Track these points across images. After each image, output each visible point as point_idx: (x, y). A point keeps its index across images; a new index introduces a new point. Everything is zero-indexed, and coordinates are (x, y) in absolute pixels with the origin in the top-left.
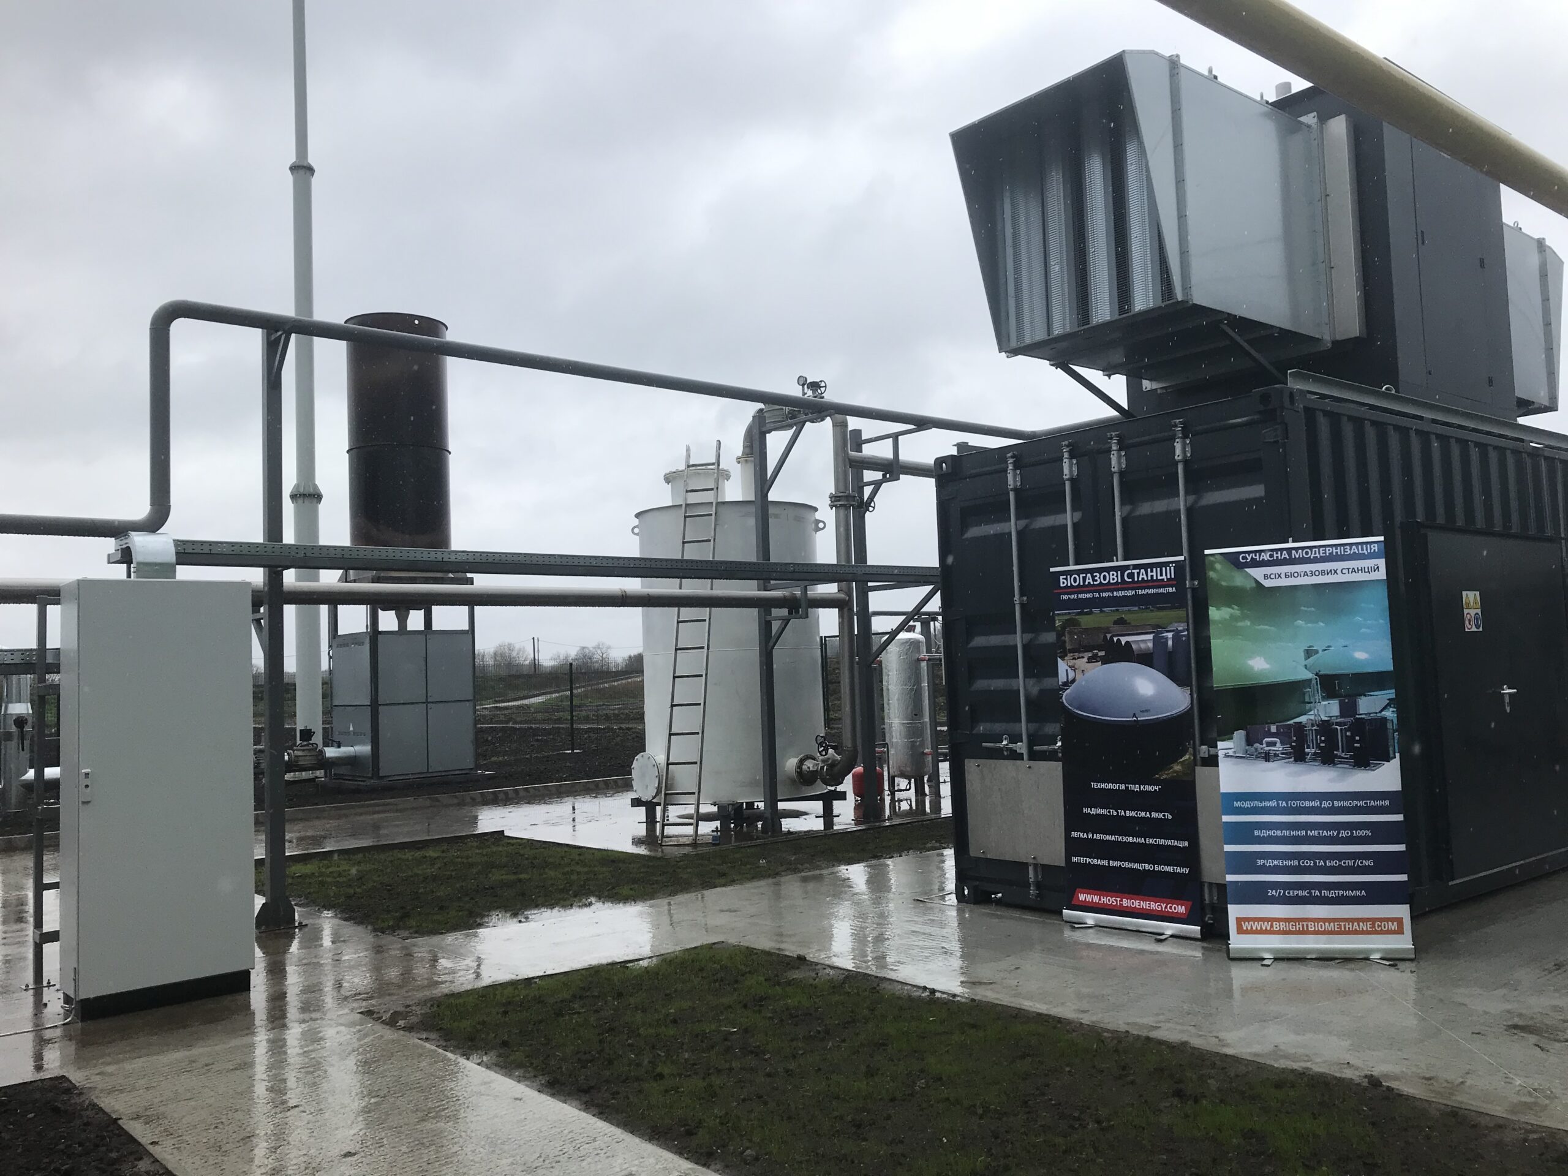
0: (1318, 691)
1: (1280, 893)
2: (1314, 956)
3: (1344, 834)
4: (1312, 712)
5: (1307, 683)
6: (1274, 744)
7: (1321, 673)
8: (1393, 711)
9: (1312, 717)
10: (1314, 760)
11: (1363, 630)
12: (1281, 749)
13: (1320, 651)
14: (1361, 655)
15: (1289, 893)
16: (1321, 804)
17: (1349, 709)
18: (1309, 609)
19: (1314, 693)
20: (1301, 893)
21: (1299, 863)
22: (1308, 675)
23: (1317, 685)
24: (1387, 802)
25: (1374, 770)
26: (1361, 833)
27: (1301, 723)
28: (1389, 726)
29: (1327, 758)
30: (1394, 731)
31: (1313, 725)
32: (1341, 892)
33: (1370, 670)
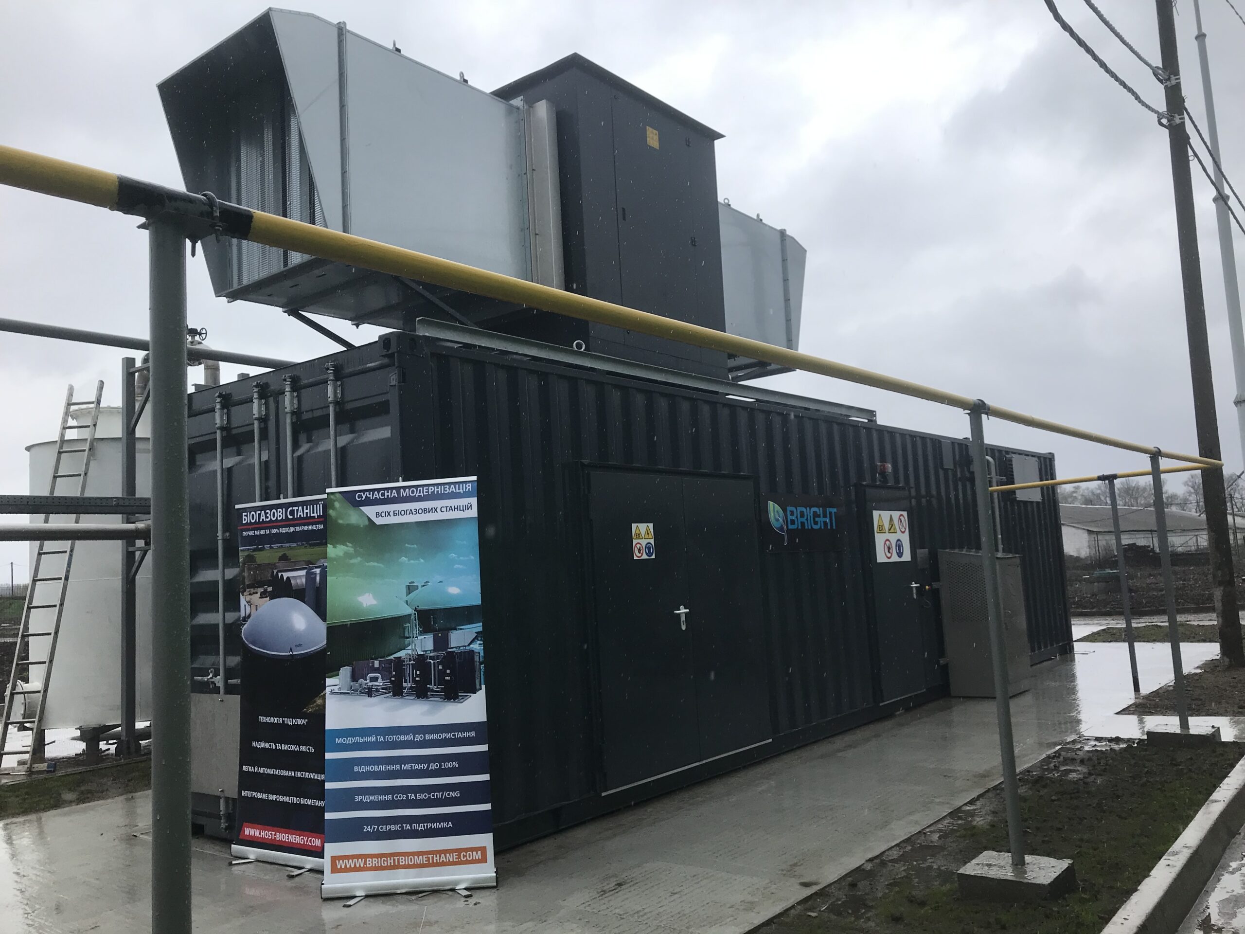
0: (416, 626)
1: (374, 828)
2: (403, 891)
3: (433, 766)
4: (410, 647)
5: (406, 618)
6: (376, 679)
7: (420, 608)
8: (480, 644)
9: (410, 652)
10: (409, 694)
11: (456, 566)
12: (381, 684)
13: (420, 587)
14: (454, 590)
15: (382, 828)
16: (414, 738)
17: (441, 643)
18: (413, 546)
19: (412, 628)
20: (393, 828)
21: (393, 797)
22: (408, 611)
23: (415, 620)
24: (473, 734)
25: (462, 702)
26: (449, 765)
27: (400, 657)
28: (476, 659)
29: (421, 693)
30: (481, 663)
31: (410, 660)
32: (429, 825)
33: (460, 605)
